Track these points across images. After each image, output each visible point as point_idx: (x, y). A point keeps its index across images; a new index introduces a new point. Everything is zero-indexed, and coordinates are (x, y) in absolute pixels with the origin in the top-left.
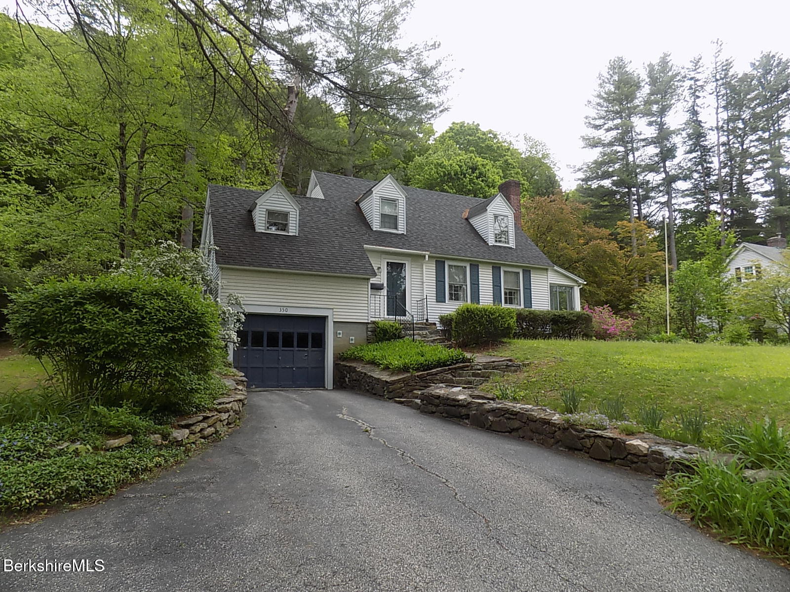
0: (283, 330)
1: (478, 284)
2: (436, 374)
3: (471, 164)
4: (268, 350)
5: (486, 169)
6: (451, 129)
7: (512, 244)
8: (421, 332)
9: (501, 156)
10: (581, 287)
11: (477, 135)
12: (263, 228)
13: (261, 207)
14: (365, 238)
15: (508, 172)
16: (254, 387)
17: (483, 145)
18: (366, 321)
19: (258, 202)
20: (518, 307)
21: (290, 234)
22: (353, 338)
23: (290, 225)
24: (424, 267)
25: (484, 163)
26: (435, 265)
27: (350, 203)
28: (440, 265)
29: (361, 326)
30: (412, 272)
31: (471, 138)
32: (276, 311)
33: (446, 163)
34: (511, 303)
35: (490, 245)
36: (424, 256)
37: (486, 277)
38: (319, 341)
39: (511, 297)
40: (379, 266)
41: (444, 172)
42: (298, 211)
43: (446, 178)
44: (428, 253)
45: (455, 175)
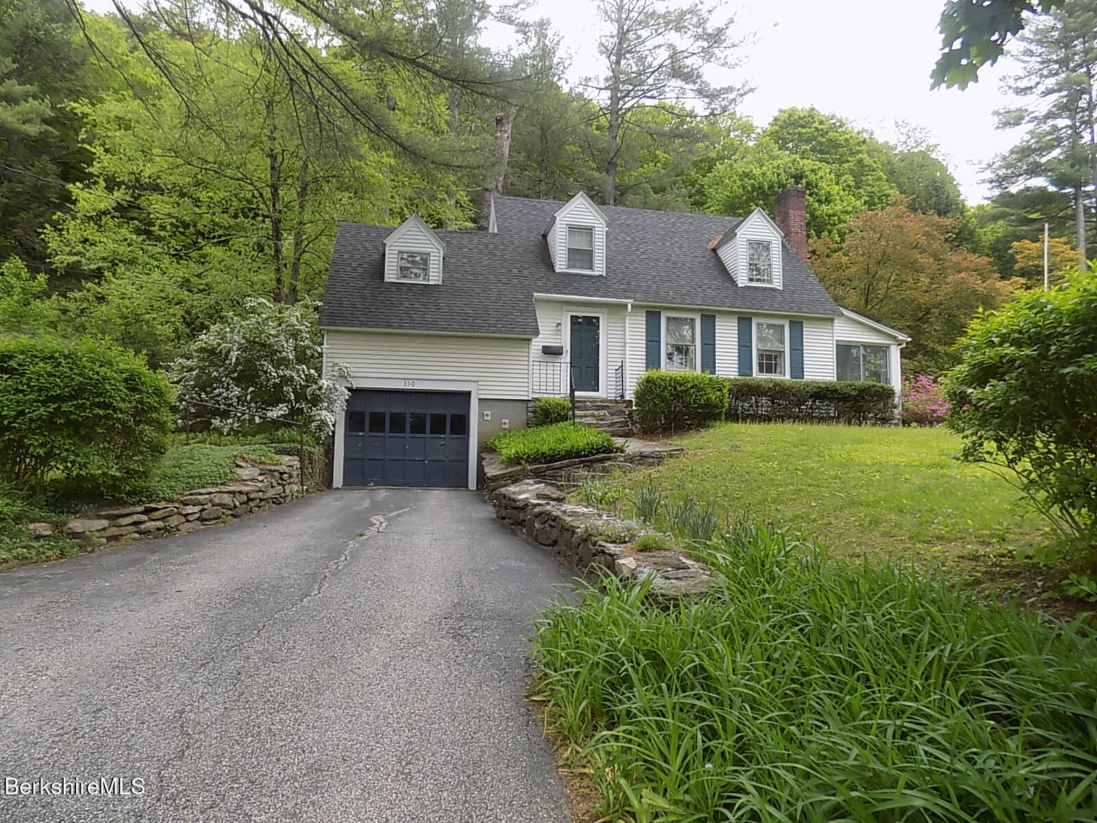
0: (412, 411)
1: (714, 344)
2: (560, 468)
3: (793, 170)
4: (392, 437)
5: (818, 177)
6: (776, 119)
7: (777, 283)
8: (596, 413)
9: (853, 154)
10: (904, 345)
11: (814, 125)
12: (395, 276)
13: (392, 248)
14: (540, 283)
15: (864, 178)
16: (372, 484)
17: (824, 140)
18: (526, 398)
19: (388, 241)
20: (782, 378)
21: (431, 283)
22: (507, 421)
23: (431, 270)
24: (627, 320)
25: (815, 167)
26: (644, 319)
27: (535, 237)
28: (653, 317)
29: (519, 404)
30: (609, 328)
31: (804, 131)
32: (400, 385)
33: (757, 172)
34: (769, 371)
35: (739, 286)
36: (626, 306)
37: (727, 335)
38: (461, 425)
39: (770, 362)
40: (559, 322)
41: (753, 185)
42: (442, 252)
43: (755, 194)
44: (631, 301)
45: (769, 188)
